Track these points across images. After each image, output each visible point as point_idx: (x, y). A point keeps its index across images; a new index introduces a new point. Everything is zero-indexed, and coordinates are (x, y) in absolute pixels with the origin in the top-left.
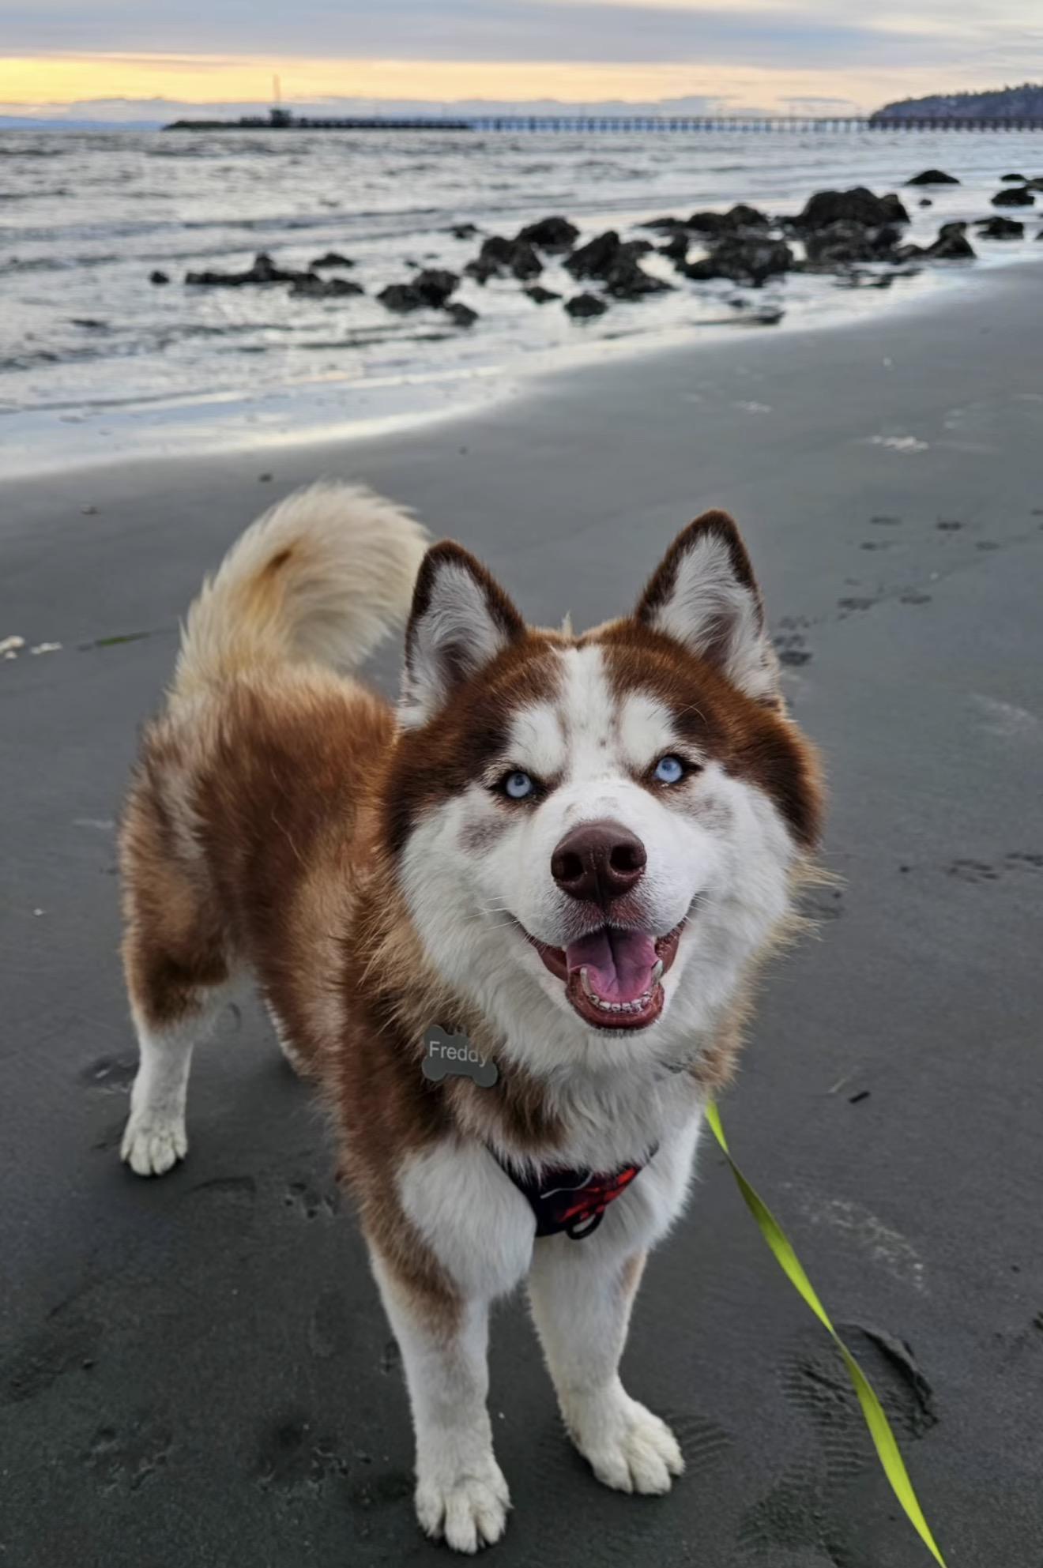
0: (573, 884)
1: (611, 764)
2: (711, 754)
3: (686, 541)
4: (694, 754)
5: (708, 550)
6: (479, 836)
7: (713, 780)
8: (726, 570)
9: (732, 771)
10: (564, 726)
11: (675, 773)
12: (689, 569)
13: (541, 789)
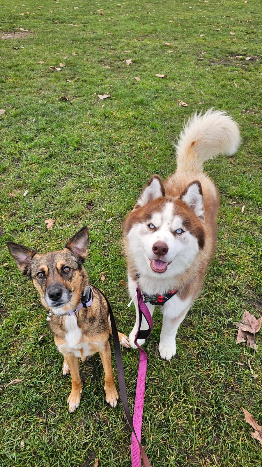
0: (155, 251)
1: (169, 228)
2: (188, 229)
3: (190, 185)
4: (184, 229)
5: (195, 187)
6: (143, 233)
7: (187, 234)
8: (198, 191)
9: (191, 233)
10: (162, 219)
11: (180, 231)
12: (190, 190)
13: (155, 229)
